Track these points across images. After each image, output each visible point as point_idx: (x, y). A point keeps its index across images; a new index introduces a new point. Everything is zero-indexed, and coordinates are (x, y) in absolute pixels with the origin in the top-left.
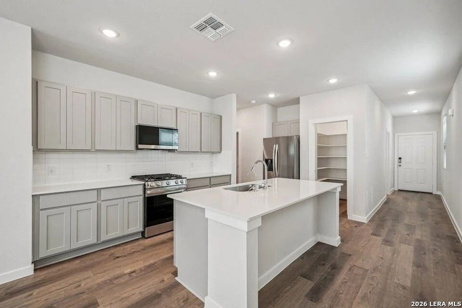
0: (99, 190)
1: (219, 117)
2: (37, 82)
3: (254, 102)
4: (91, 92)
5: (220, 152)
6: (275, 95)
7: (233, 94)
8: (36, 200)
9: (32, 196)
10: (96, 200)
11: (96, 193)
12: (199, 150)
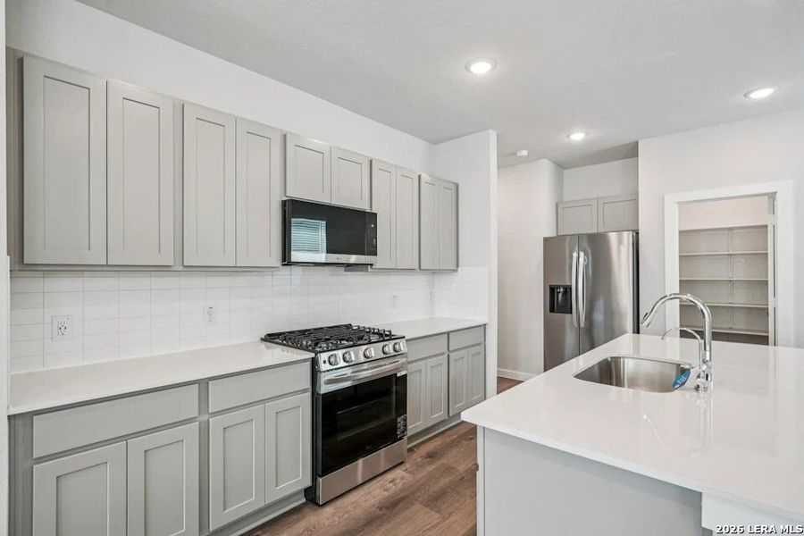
0: (203, 384)
1: (453, 187)
2: (21, 61)
3: (525, 153)
4: (174, 104)
5: (455, 271)
6: (587, 134)
7: (491, 131)
8: (20, 431)
9: (9, 417)
10: (197, 415)
11: (197, 392)
12: (417, 267)
